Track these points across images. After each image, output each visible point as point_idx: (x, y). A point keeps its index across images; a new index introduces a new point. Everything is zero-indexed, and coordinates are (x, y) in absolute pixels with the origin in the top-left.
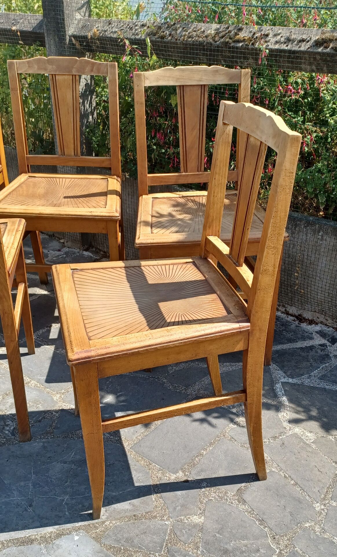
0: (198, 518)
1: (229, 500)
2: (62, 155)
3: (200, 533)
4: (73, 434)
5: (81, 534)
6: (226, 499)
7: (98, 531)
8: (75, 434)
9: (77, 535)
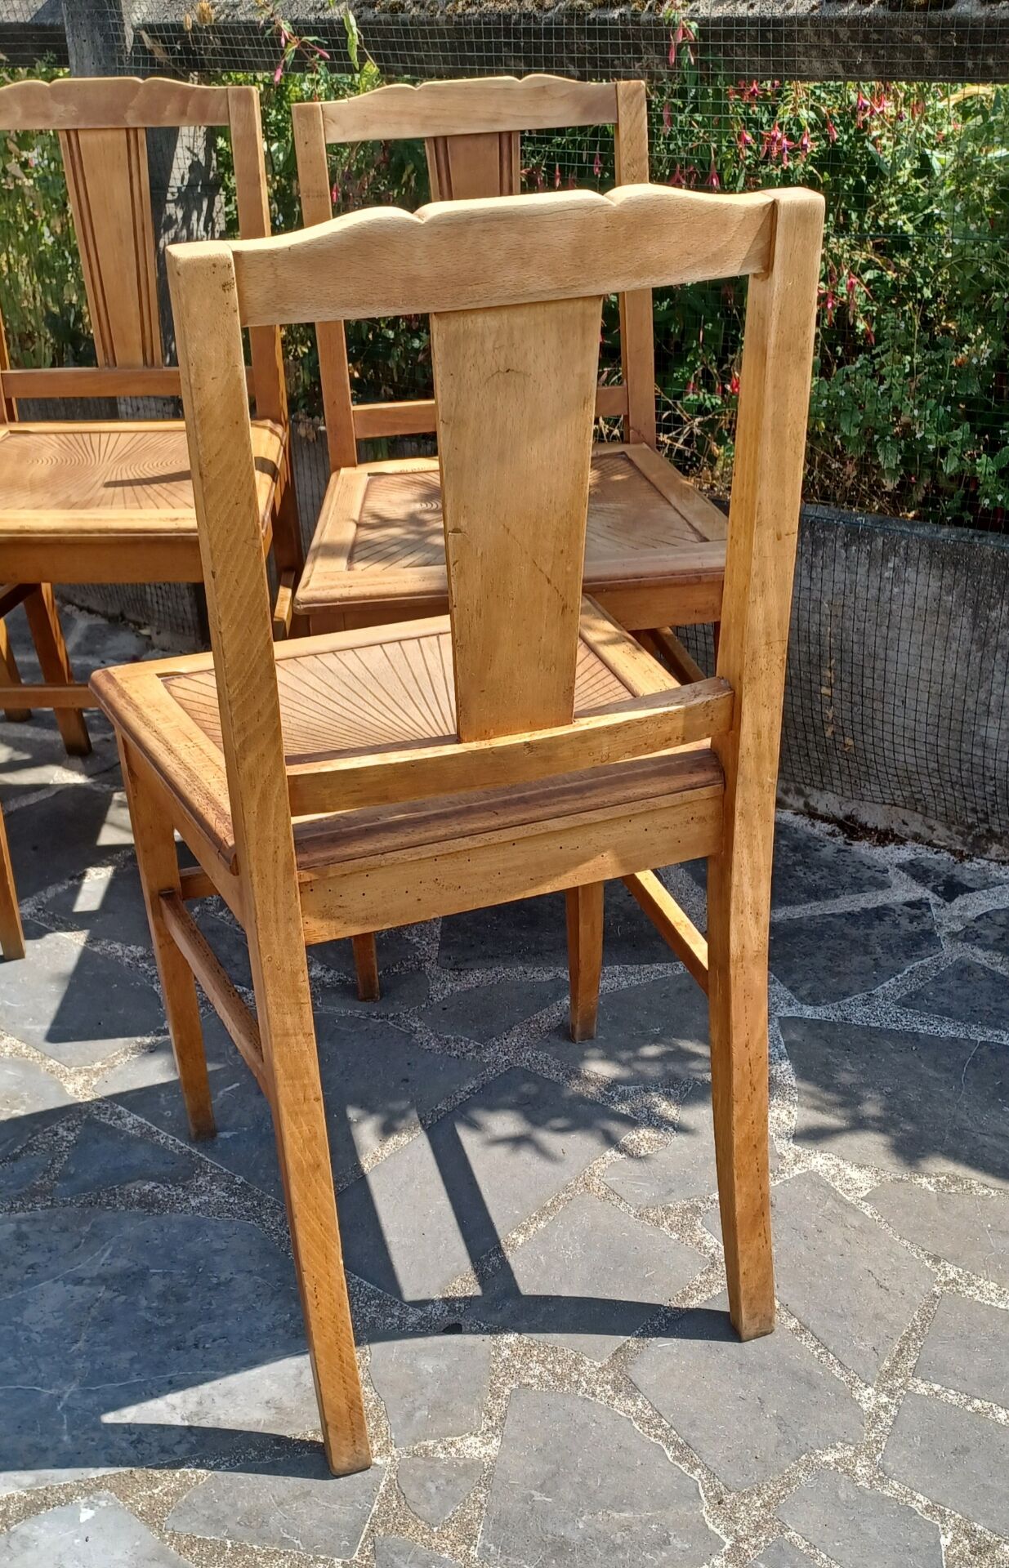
0: (479, 1444)
1: (584, 1383)
2: (107, 364)
3: (481, 1492)
4: (115, 1195)
5: (103, 1503)
6: (577, 1382)
7: (156, 1491)
8: (121, 1194)
9: (91, 1505)
